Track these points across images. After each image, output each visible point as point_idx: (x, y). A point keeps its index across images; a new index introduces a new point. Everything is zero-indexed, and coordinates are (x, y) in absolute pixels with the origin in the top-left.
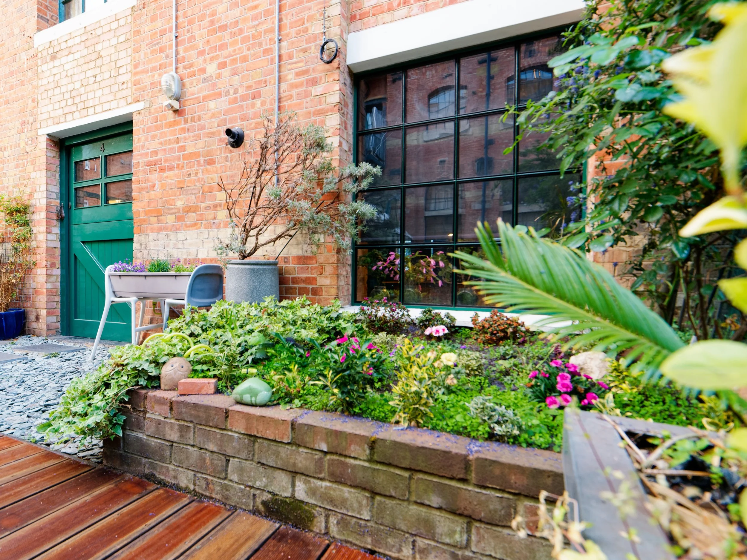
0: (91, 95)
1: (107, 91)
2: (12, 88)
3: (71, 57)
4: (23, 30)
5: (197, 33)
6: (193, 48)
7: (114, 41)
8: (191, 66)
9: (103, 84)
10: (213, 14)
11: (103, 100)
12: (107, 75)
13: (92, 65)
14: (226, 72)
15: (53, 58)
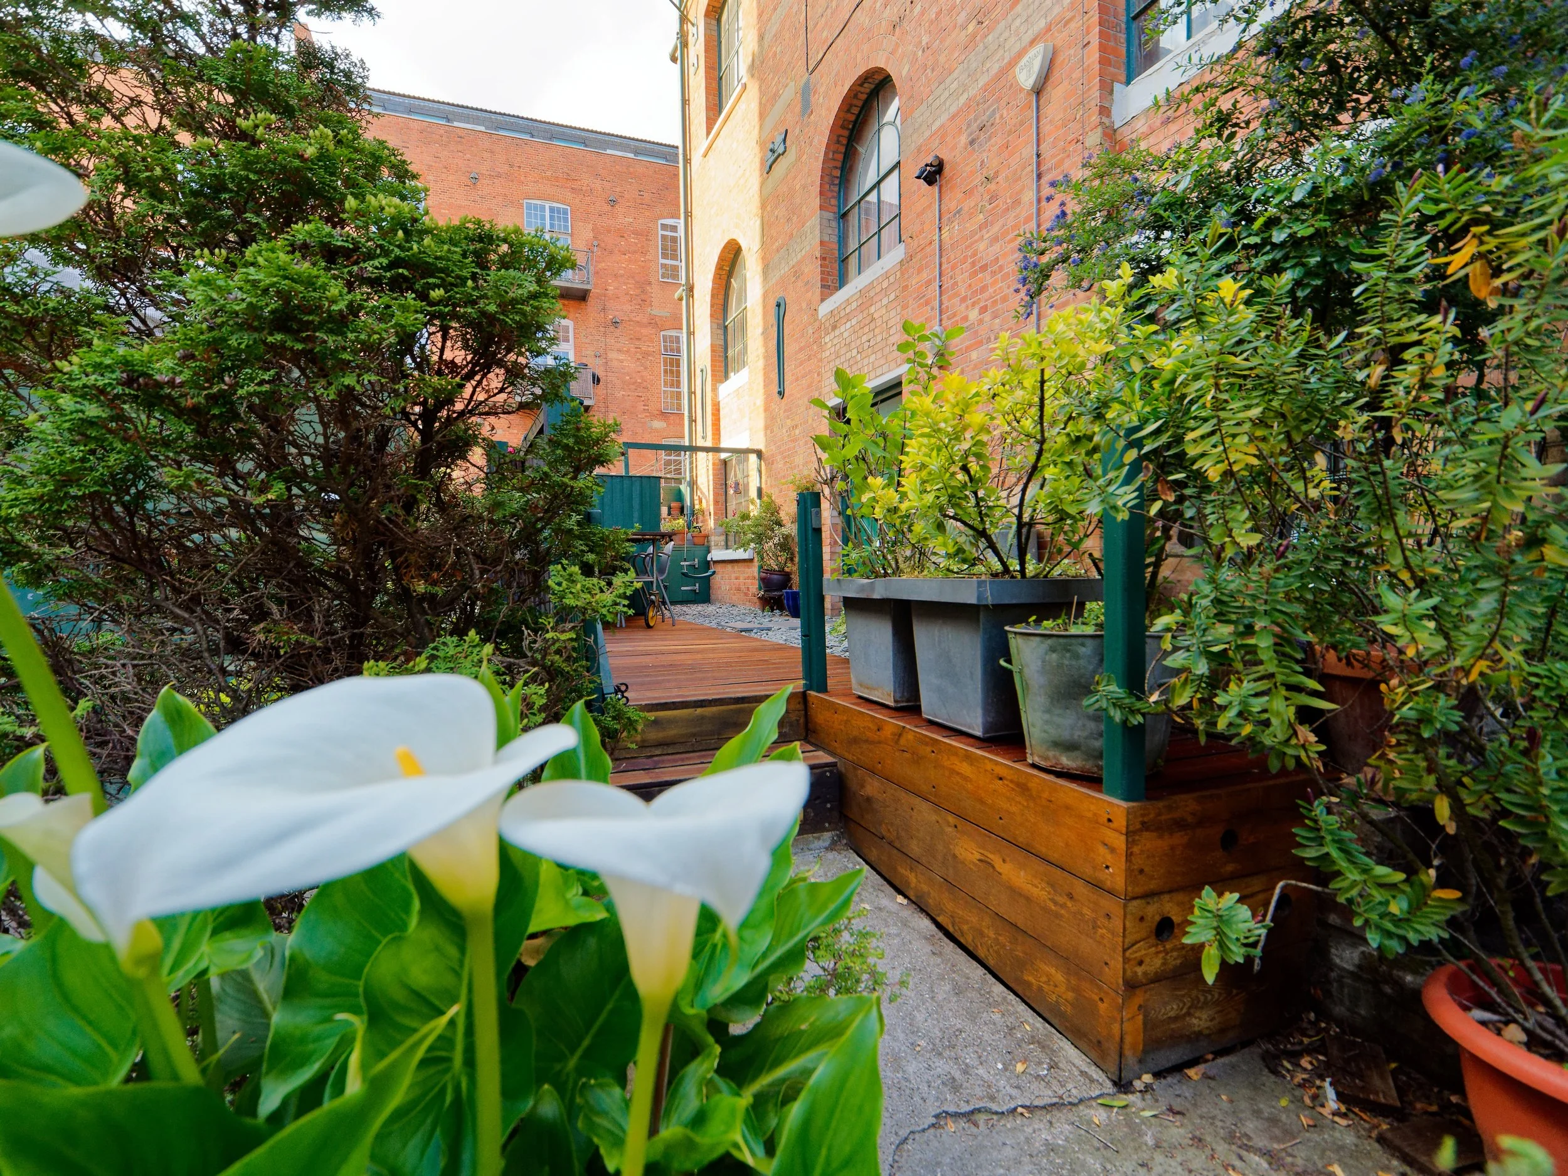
0: (866, 362)
1: (879, 354)
2: (801, 364)
3: (848, 325)
4: (809, 304)
5: (959, 279)
6: (957, 295)
7: (885, 301)
8: (954, 315)
9: (876, 348)
10: (974, 255)
11: (877, 364)
12: (879, 338)
13: (866, 329)
14: (987, 316)
15: (834, 328)
